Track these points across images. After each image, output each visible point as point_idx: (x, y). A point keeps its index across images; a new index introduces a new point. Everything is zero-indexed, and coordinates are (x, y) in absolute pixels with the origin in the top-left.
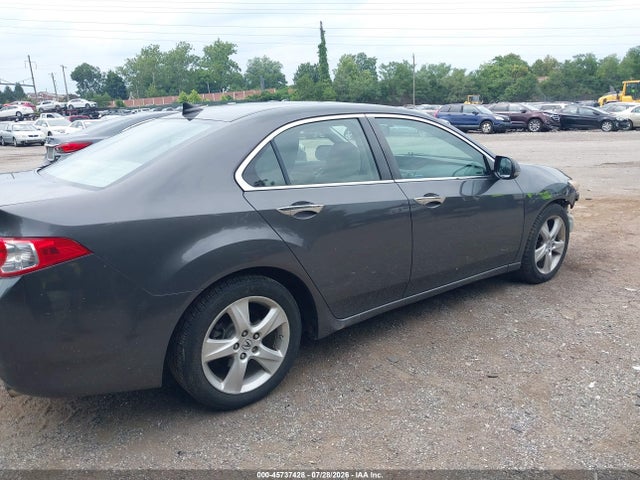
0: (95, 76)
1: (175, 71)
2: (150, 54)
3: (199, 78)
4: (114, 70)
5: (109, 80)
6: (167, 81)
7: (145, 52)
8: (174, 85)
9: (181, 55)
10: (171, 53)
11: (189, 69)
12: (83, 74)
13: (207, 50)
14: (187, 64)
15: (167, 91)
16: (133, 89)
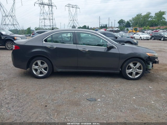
0: (124, 22)
1: (145, 20)
2: (139, 16)
3: (152, 22)
4: (128, 21)
5: (127, 23)
6: (142, 23)
7: (137, 15)
8: (144, 24)
9: (148, 16)
10: (145, 15)
11: (149, 20)
12: (121, 22)
13: (156, 14)
14: (149, 18)
15: (141, 26)
16: (132, 26)
